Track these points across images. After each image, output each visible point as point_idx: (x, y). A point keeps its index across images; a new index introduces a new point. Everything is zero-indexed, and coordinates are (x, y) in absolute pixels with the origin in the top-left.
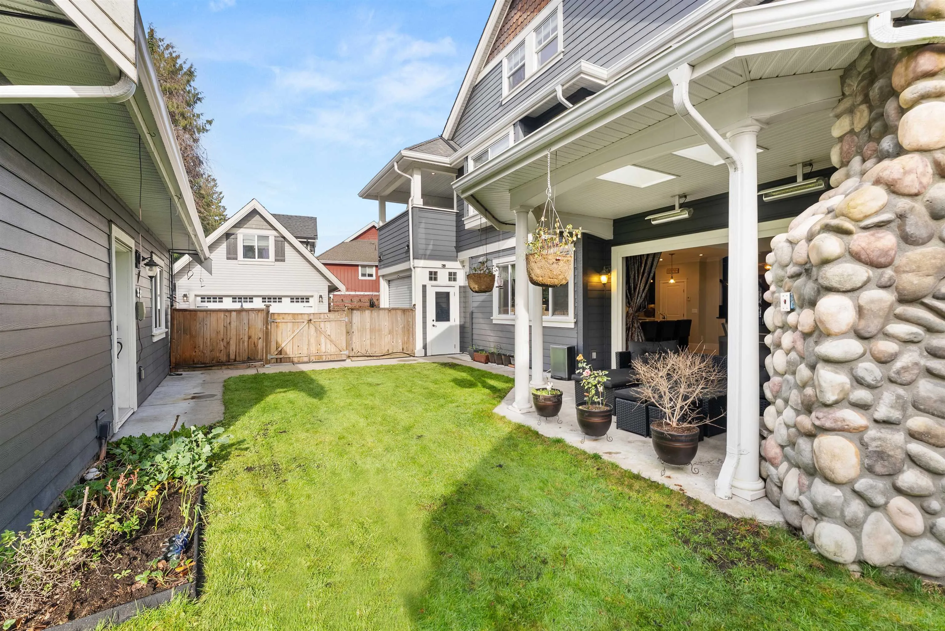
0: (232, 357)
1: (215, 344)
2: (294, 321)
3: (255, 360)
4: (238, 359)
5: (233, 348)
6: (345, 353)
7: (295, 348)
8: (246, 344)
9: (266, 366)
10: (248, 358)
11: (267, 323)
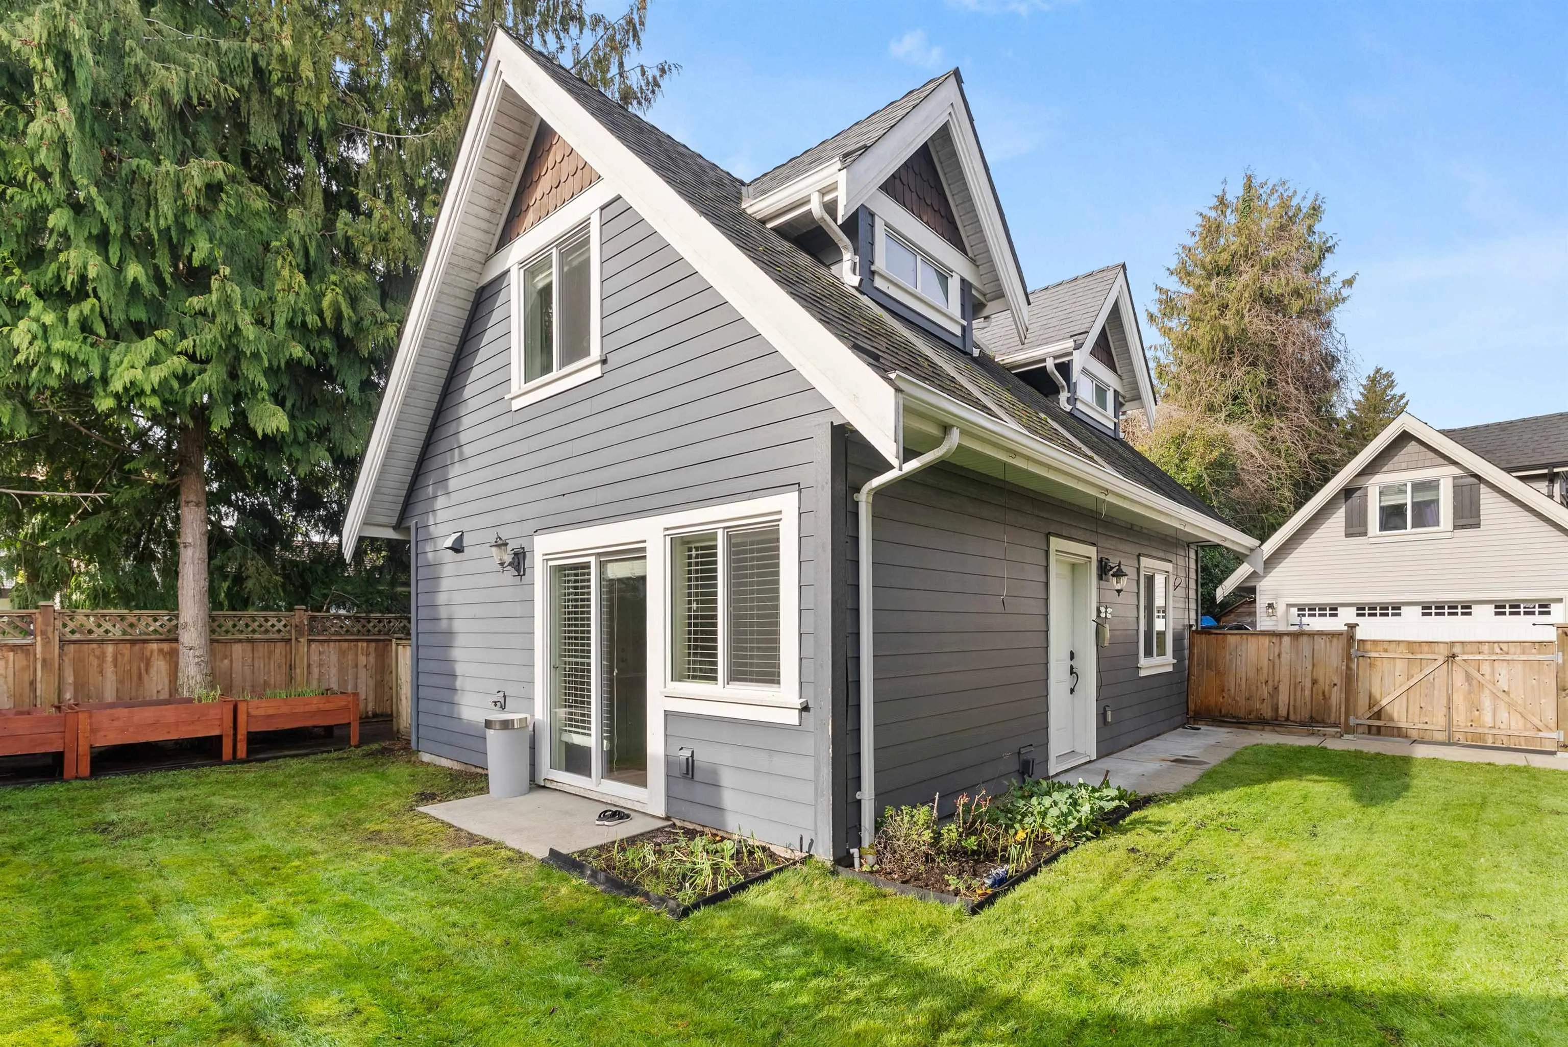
0: (1283, 712)
1: (1254, 688)
2: (1410, 656)
3: (1324, 723)
4: (1292, 717)
5: (1283, 698)
6: (1554, 735)
7: (1414, 709)
8: (1307, 693)
9: (1346, 736)
10: (1311, 717)
11: (1349, 658)
